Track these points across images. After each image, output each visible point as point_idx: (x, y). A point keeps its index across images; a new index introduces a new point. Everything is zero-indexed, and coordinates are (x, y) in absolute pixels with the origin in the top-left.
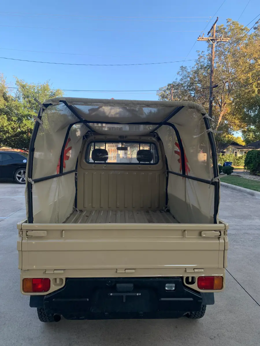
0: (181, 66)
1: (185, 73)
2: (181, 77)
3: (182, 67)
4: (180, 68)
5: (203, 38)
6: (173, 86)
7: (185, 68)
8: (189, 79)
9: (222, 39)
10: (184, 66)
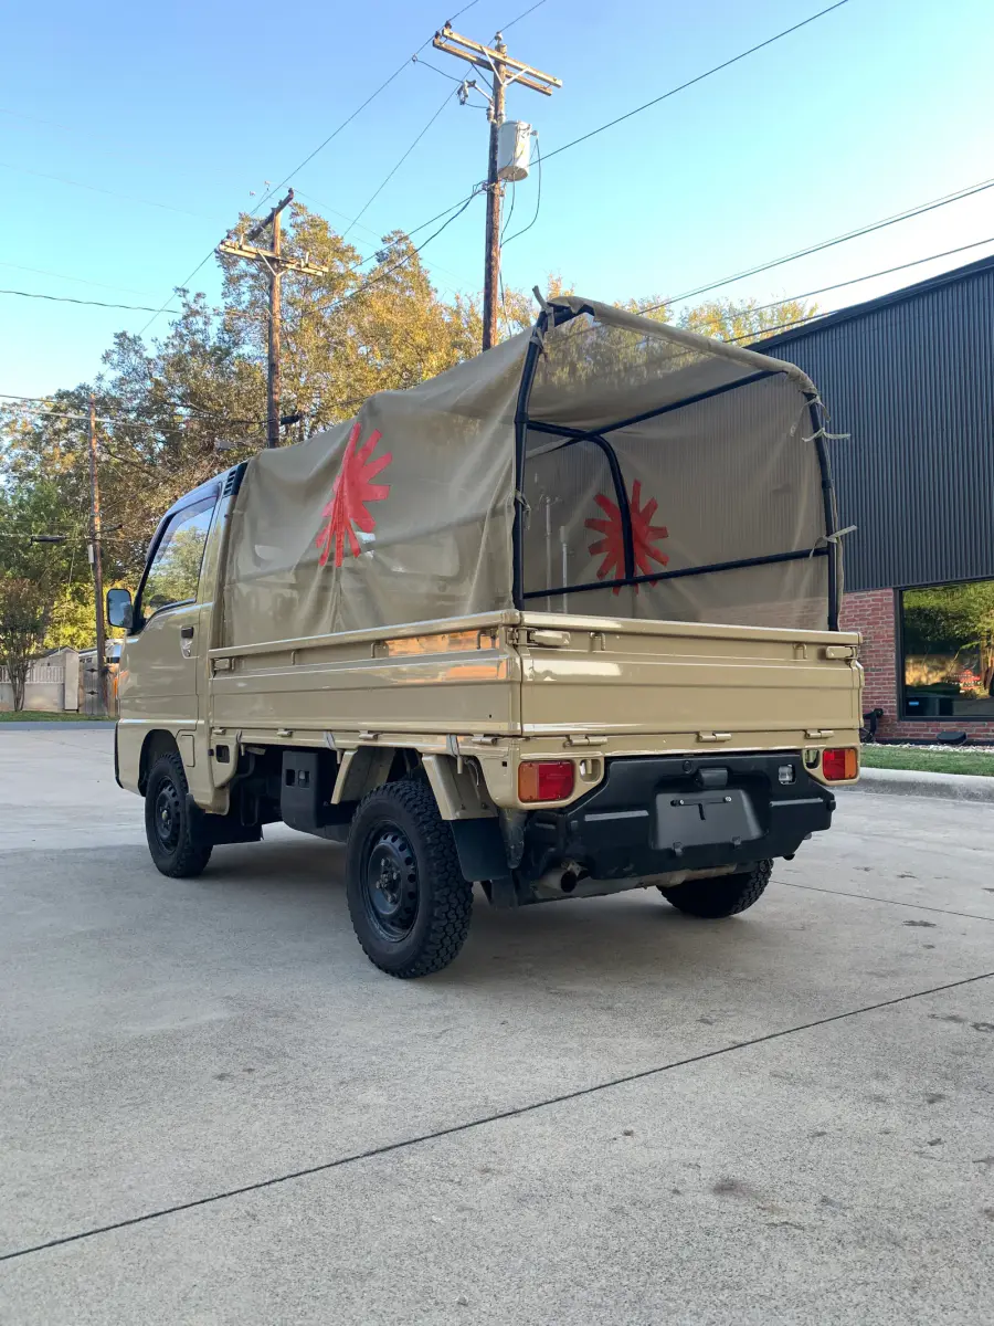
0: (119, 331)
1: (134, 360)
2: (119, 374)
3: (124, 334)
4: (117, 340)
5: (240, 248)
6: (83, 401)
7: (136, 340)
8: (149, 384)
9: (303, 264)
10: (130, 335)
